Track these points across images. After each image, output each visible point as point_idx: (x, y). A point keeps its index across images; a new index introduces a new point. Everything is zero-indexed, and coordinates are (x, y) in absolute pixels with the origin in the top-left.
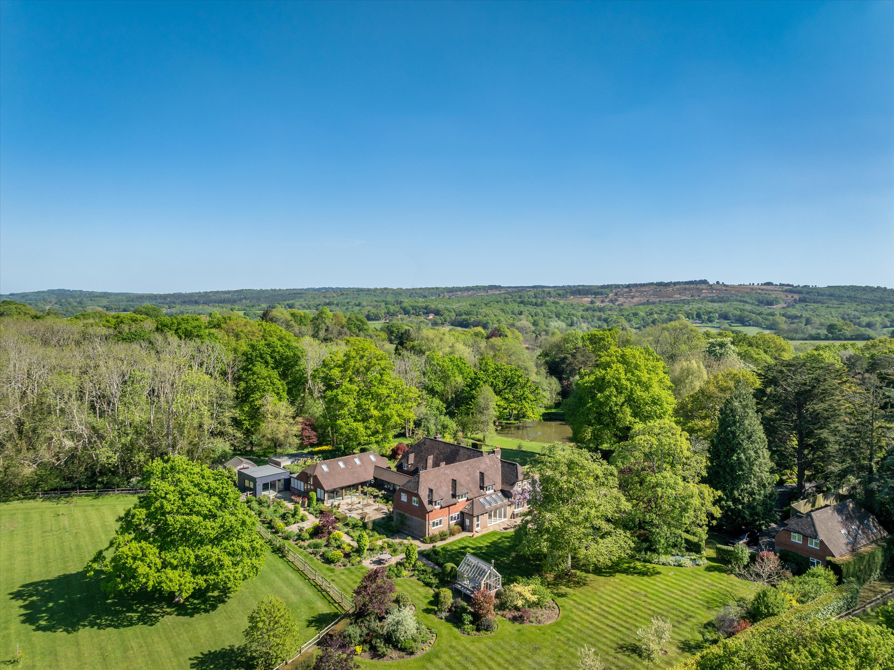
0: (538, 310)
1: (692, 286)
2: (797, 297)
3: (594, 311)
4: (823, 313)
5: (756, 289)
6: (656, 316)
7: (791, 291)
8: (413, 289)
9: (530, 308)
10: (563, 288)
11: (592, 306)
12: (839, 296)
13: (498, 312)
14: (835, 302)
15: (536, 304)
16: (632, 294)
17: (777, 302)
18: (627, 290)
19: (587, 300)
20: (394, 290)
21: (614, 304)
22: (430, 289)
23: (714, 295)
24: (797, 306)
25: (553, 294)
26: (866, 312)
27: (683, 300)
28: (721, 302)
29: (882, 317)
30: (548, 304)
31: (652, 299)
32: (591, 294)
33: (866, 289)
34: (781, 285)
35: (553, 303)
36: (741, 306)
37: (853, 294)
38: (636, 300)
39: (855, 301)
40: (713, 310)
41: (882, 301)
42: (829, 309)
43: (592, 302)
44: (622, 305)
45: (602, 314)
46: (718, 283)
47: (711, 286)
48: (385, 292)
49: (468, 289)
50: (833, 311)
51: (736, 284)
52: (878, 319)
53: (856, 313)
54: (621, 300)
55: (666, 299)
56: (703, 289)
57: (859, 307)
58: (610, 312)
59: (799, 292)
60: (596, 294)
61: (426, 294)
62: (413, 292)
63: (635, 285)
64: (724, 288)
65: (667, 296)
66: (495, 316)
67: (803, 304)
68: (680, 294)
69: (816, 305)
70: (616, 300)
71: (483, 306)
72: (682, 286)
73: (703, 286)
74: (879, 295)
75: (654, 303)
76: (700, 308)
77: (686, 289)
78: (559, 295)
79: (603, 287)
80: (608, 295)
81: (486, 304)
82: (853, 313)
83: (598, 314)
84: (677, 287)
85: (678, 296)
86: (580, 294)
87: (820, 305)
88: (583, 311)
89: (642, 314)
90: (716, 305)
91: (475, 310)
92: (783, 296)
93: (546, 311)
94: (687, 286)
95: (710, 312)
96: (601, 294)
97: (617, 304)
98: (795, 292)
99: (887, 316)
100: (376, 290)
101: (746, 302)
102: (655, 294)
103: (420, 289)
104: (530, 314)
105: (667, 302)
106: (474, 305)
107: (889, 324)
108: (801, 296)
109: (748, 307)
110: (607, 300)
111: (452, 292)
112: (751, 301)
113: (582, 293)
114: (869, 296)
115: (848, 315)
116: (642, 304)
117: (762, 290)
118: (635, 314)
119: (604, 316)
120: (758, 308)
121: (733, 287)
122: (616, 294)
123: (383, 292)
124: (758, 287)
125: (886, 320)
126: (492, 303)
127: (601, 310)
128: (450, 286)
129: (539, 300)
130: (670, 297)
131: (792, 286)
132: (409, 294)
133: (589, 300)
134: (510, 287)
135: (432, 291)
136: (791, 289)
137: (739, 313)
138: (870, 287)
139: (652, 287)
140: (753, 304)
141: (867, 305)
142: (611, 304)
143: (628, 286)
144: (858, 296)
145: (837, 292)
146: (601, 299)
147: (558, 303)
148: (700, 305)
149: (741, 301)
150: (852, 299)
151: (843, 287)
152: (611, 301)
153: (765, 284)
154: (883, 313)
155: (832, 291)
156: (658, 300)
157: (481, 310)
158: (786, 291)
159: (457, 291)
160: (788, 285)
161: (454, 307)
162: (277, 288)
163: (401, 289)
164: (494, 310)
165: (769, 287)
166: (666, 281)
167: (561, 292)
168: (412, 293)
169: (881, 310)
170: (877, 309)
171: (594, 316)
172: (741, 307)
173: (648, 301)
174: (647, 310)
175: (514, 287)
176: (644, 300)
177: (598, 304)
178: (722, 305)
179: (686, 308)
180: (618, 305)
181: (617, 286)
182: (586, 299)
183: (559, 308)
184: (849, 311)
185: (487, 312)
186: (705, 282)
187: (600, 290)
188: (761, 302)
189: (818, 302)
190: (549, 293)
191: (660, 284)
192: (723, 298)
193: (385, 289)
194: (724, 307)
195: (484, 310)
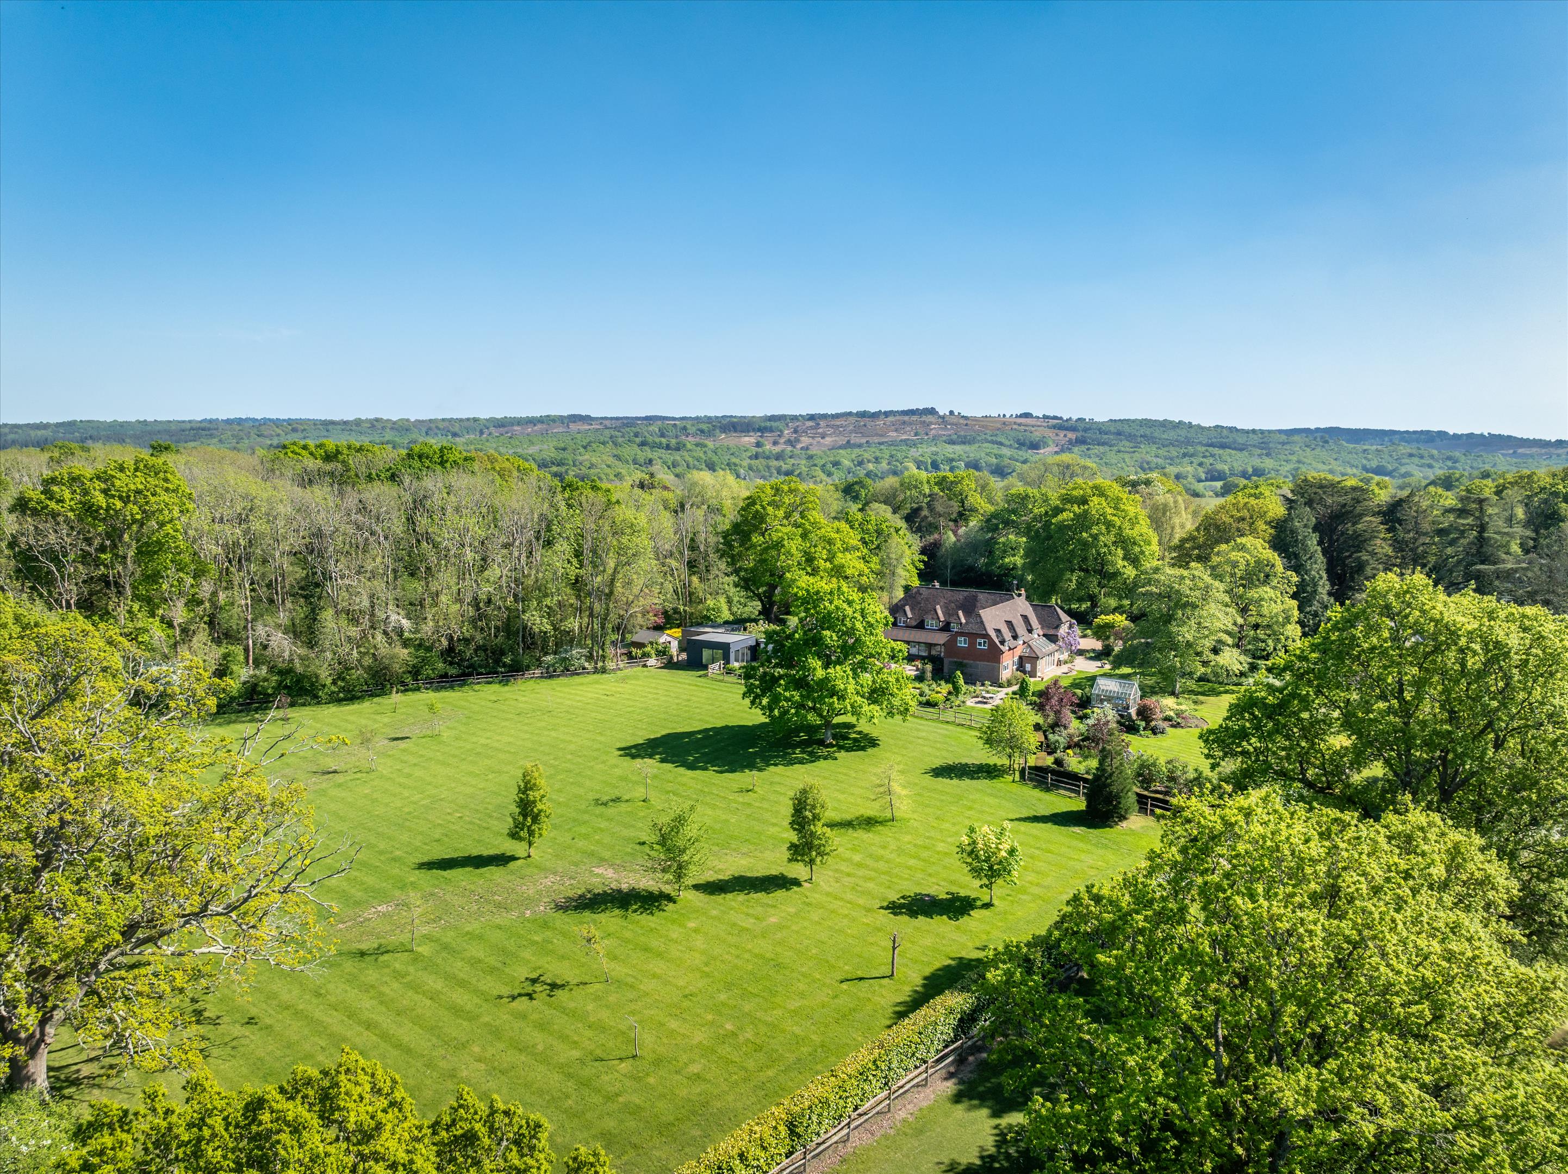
0: (677, 456)
1: (914, 418)
2: (1073, 436)
3: (768, 458)
4: (1114, 461)
5: (1010, 423)
6: (871, 466)
7: (1061, 427)
8: (430, 421)
9: (662, 452)
10: (709, 420)
11: (760, 450)
12: (1130, 435)
13: (610, 460)
14: (1127, 444)
15: (668, 447)
16: (820, 431)
17: (1046, 445)
18: (810, 423)
19: (749, 440)
20: (395, 423)
21: (794, 447)
22: (461, 420)
23: (949, 431)
24: (1076, 449)
25: (692, 430)
26: (1171, 459)
27: (905, 440)
28: (964, 443)
29: (1195, 465)
30: (689, 446)
31: (855, 439)
32: (754, 430)
33: (1165, 424)
34: (1045, 417)
35: (697, 445)
36: (995, 449)
37: (1148, 432)
38: (828, 440)
39: (1154, 443)
40: (956, 456)
41: (1188, 442)
42: (1121, 455)
43: (758, 445)
44: (807, 449)
45: (782, 463)
46: (951, 412)
47: (943, 417)
48: (379, 425)
49: (532, 421)
50: (1127, 456)
51: (979, 415)
52: (1190, 469)
53: (1160, 461)
54: (805, 441)
55: (876, 440)
56: (931, 423)
57: (1160, 452)
58: (792, 461)
59: (1073, 429)
60: (762, 430)
61: (456, 429)
62: (433, 425)
63: (824, 416)
64: (962, 421)
65: (877, 435)
66: (609, 466)
67: (1084, 448)
68: (896, 430)
69: (1102, 449)
70: (797, 441)
71: (582, 450)
72: (898, 418)
73: (930, 418)
74: (1183, 433)
75: (860, 446)
76: (936, 454)
77: (904, 423)
78: (702, 431)
79: (772, 418)
80: (781, 431)
81: (585, 447)
82: (1155, 460)
83: (774, 463)
84: (891, 419)
85: (895, 434)
86: (735, 431)
87: (1107, 448)
88: (750, 458)
89: (846, 463)
90: (959, 449)
91: (568, 456)
92: (1050, 433)
93: (690, 459)
94: (906, 418)
95: (952, 460)
96: (771, 430)
97: (799, 446)
98: (1067, 429)
99: (1201, 464)
100: (358, 422)
101: (1001, 444)
102: (857, 430)
103: (443, 420)
104: (664, 463)
105: (880, 444)
106: (564, 449)
107: (1203, 476)
108: (1079, 434)
109: (1006, 452)
110: (782, 440)
111: (503, 426)
112: (1007, 443)
113: (739, 428)
114: (1171, 435)
115: (1148, 463)
116: (840, 447)
117: (1020, 425)
118: (836, 464)
119: (785, 467)
120: (1020, 453)
121: (975, 419)
122: (796, 431)
123: (373, 426)
124: (1012, 420)
125: (1200, 470)
126: (594, 445)
127: (779, 457)
128: (499, 416)
129: (673, 441)
130: (882, 436)
131: (1061, 418)
132: (424, 430)
133: (753, 440)
134: (606, 418)
135: (466, 424)
136: (1061, 425)
137: (994, 461)
138: (1171, 422)
139: (852, 419)
140: (1010, 446)
141: (1171, 448)
142: (789, 448)
143: (812, 417)
144: (1156, 434)
145: (1126, 429)
146: (772, 439)
147: (706, 446)
148: (934, 449)
149: (993, 442)
150: (1150, 440)
151: (1134, 421)
152: (790, 442)
153: (1022, 416)
154: (1196, 461)
155: (1119, 426)
156: (864, 441)
157: (581, 458)
158: (1054, 427)
159: (513, 425)
160: (1055, 418)
161: (530, 452)
162: (150, 419)
163: (408, 420)
164: (605, 458)
165: (1028, 421)
166: (873, 409)
167: (704, 427)
168: (430, 429)
169: (1192, 456)
170: (1185, 455)
171: (768, 467)
172: (996, 451)
173: (848, 442)
174: (853, 456)
175: (612, 419)
176: (842, 440)
177: (768, 447)
178: (967, 448)
179: (913, 452)
180: (802, 448)
181: (794, 418)
182: (747, 439)
183: (710, 454)
184: (1149, 458)
185: (594, 460)
186: (932, 411)
187: (768, 424)
188: (1021, 444)
189: (1103, 444)
190: (685, 428)
191: (863, 415)
192: (965, 437)
193: (377, 420)
194: (972, 452)
195: (586, 457)
